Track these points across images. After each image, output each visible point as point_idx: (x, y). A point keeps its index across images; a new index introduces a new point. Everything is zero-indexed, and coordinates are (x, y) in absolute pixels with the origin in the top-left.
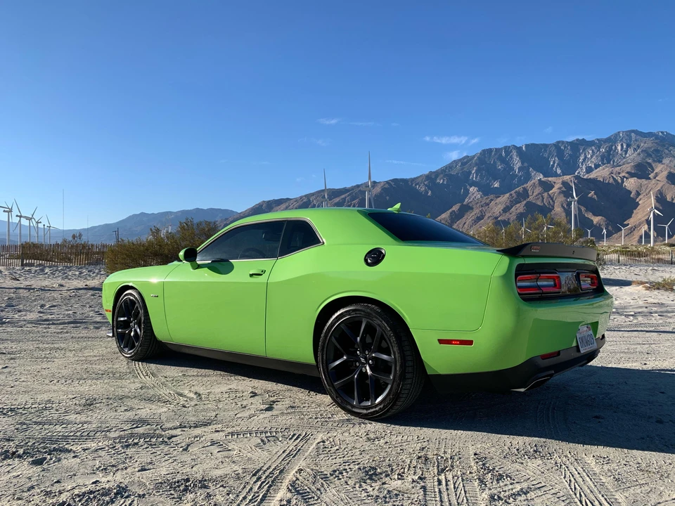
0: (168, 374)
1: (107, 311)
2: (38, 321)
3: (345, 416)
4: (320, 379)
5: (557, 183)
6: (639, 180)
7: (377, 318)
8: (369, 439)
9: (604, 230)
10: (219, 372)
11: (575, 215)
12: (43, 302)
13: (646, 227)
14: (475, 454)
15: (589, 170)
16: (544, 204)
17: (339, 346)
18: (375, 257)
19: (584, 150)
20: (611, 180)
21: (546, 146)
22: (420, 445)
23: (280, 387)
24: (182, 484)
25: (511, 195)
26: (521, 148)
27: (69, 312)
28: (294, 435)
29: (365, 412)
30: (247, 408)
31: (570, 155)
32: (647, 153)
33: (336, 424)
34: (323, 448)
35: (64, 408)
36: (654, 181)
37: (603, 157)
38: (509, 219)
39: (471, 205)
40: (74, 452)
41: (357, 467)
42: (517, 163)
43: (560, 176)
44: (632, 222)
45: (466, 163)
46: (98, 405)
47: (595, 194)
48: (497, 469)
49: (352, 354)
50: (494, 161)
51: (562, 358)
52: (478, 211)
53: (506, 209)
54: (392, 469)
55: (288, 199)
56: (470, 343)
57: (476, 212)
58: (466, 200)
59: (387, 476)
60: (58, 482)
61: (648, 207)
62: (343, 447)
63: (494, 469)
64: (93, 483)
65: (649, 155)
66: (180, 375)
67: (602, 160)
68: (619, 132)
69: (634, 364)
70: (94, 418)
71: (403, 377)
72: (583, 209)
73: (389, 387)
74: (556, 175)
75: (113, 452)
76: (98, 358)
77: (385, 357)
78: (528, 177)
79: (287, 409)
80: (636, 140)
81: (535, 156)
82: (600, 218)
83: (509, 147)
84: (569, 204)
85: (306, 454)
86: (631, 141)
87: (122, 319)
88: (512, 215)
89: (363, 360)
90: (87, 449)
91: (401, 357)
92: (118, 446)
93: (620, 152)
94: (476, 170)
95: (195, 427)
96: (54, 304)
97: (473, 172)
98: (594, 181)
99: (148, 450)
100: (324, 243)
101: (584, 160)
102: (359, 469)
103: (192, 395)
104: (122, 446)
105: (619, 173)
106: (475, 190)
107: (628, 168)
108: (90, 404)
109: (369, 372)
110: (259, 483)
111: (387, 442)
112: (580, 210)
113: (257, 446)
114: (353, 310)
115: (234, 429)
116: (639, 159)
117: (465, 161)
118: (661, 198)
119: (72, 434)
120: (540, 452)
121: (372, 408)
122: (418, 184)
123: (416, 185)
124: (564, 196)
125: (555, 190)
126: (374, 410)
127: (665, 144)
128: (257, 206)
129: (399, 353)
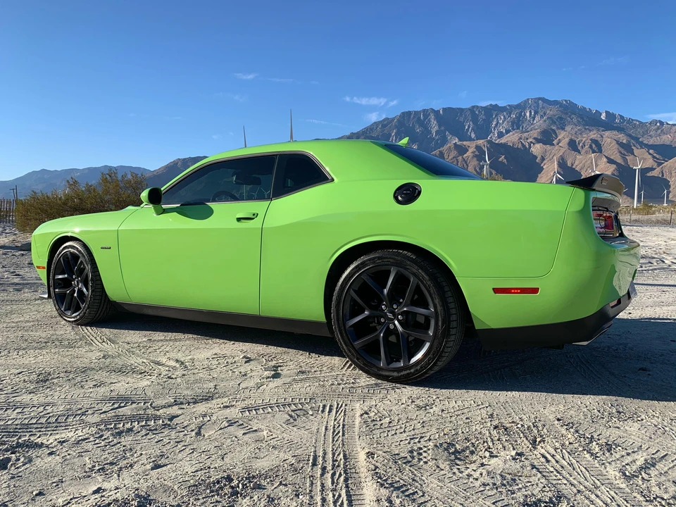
0: (128, 339)
1: (38, 267)
3: (373, 381)
5: (471, 147)
6: (544, 146)
7: (411, 266)
8: (419, 408)
10: (191, 336)
14: (558, 420)
15: (501, 135)
17: (359, 300)
18: (408, 194)
19: (496, 116)
20: (520, 146)
21: (461, 110)
22: (484, 411)
23: (272, 349)
24: (225, 485)
26: (439, 111)
28: (324, 406)
29: (395, 374)
30: (248, 376)
31: (483, 120)
32: (552, 120)
33: (365, 391)
34: (371, 424)
35: (10, 387)
36: (557, 147)
37: (513, 123)
40: (47, 447)
41: (431, 444)
42: (434, 127)
43: (474, 140)
45: (385, 126)
46: (55, 381)
47: (505, 158)
48: (596, 437)
49: (375, 308)
50: (413, 124)
51: (623, 305)
54: (473, 444)
56: (535, 291)
59: (472, 453)
60: (40, 494)
61: (551, 171)
62: (395, 419)
63: (593, 437)
64: (96, 492)
65: (554, 123)
66: (144, 339)
67: (513, 125)
68: (528, 99)
70: (59, 397)
71: (446, 333)
72: (494, 172)
73: (427, 345)
74: (470, 139)
75: (103, 443)
76: (32, 323)
77: (421, 311)
78: (444, 141)
79: (297, 374)
80: (543, 108)
81: (451, 120)
83: (428, 110)
84: (482, 168)
85: (357, 429)
86: (538, 108)
87: (60, 277)
89: (390, 316)
90: (64, 442)
91: (444, 309)
92: (107, 434)
93: (528, 118)
94: (396, 133)
95: (195, 403)
97: (393, 134)
98: (504, 146)
99: (149, 437)
100: (333, 180)
101: (496, 125)
102: (436, 446)
103: (173, 363)
104: (112, 434)
105: (527, 139)
107: (535, 134)
108: (44, 380)
109: (400, 328)
110: (328, 476)
111: (443, 411)
113: (288, 423)
114: (379, 258)
115: (246, 402)
116: (544, 126)
117: (385, 123)
118: (562, 164)
119: (34, 421)
121: (405, 370)
124: (477, 160)
125: (469, 154)
126: (408, 371)
127: (568, 112)
128: (172, 164)
129: (442, 305)
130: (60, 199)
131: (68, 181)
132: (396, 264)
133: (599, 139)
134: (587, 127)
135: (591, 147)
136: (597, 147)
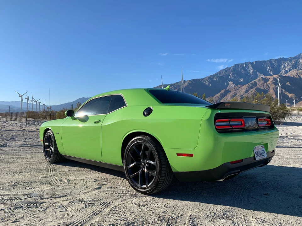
0: (62, 170)
1: (41, 140)
2: (22, 145)
3: (136, 193)
7: (148, 142)
8: (139, 206)
9: (294, 100)
10: (86, 169)
11: (280, 93)
12: (27, 137)
14: (190, 216)
15: (286, 72)
16: (265, 89)
17: (132, 158)
19: (283, 63)
21: (265, 61)
22: (164, 209)
25: (249, 85)
26: (253, 63)
27: (36, 141)
28: (104, 203)
29: (143, 190)
30: (89, 187)
31: (277, 65)
33: (127, 197)
34: (113, 210)
37: (293, 66)
38: (248, 96)
39: (230, 90)
41: (125, 222)
42: (251, 70)
43: (272, 75)
45: (227, 71)
46: (18, 186)
47: (289, 83)
48: (199, 225)
49: (138, 160)
50: (240, 69)
51: (245, 163)
52: (233, 92)
53: (247, 92)
54: (143, 224)
56: (192, 155)
57: (232, 93)
58: (227, 88)
62: (124, 210)
63: (197, 225)
66: (68, 170)
68: (300, 54)
69: (296, 165)
71: (160, 173)
72: (284, 90)
73: (154, 178)
74: (270, 75)
75: (8, 211)
77: (152, 162)
78: (257, 76)
79: (108, 188)
81: (260, 67)
82: (292, 94)
83: (247, 63)
84: (277, 88)
87: (46, 144)
88: (249, 94)
89: (143, 164)
93: (301, 63)
94: (232, 74)
95: (58, 198)
96: (31, 137)
98: (289, 77)
99: (25, 210)
100: (127, 106)
101: (284, 67)
102: (125, 223)
103: (66, 181)
104: (14, 208)
105: (301, 73)
106: (232, 83)
108: (15, 185)
109: (146, 170)
111: (147, 208)
112: (282, 91)
113: (82, 208)
114: (138, 139)
115: (76, 199)
117: (226, 70)
120: (227, 215)
121: (146, 189)
122: (205, 81)
123: (204, 82)
124: (274, 85)
125: (269, 82)
129: (159, 161)
131: (77, 104)
132: (144, 142)
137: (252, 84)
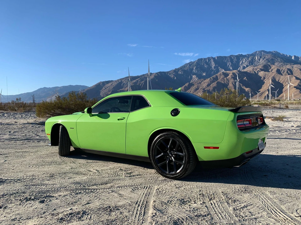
0: (80, 162)
2: (10, 139)
3: (164, 178)
4: (151, 163)
5: (231, 73)
6: (265, 72)
7: (177, 138)
8: (177, 188)
9: (250, 94)
11: (238, 87)
12: (9, 130)
13: (268, 92)
14: (222, 192)
15: (244, 68)
16: (225, 83)
17: (160, 149)
18: (175, 112)
19: (242, 59)
20: (253, 72)
21: (226, 57)
22: (198, 189)
23: (131, 166)
24: (108, 209)
25: (211, 79)
26: (215, 58)
27: (23, 135)
28: (145, 187)
29: (172, 176)
31: (236, 61)
32: (268, 60)
33: (160, 182)
34: (159, 192)
35: (41, 178)
36: (271, 73)
37: (250, 62)
38: (209, 89)
39: (193, 83)
40: (55, 197)
41: (176, 199)
42: (213, 65)
43: (231, 70)
44: (261, 90)
45: (191, 65)
46: (56, 177)
47: (246, 78)
48: (232, 198)
49: (165, 152)
50: (203, 64)
51: (254, 153)
53: (209, 85)
54: (190, 199)
55: (112, 81)
56: (218, 148)
57: (195, 86)
58: (191, 81)
59: (189, 202)
60: (54, 210)
61: (269, 84)
62: (167, 191)
63: (231, 198)
64: (70, 209)
65: (269, 62)
66: (85, 162)
67: (249, 63)
68: (257, 51)
70: (58, 182)
71: (188, 162)
72: (241, 85)
73: (183, 166)
74: (230, 70)
75: (72, 196)
76: (45, 155)
77: (181, 154)
78: (218, 71)
80: (264, 55)
81: (221, 62)
82: (248, 89)
83: (210, 57)
84: (235, 83)
85: (153, 194)
86: (261, 55)
88: (211, 88)
89: (170, 155)
90: (60, 196)
91: (188, 154)
92: (73, 194)
93: (257, 60)
95: (101, 185)
96: (15, 131)
97: (194, 69)
98: (246, 73)
99: (86, 195)
100: (151, 106)
101: (242, 63)
102: (177, 200)
103: (95, 171)
104: (75, 194)
105: (257, 69)
106: (195, 76)
107: (260, 67)
108: (52, 176)
109: (173, 160)
110: (140, 207)
111: (184, 189)
112: (240, 85)
113: (131, 192)
114: (166, 134)
115: (119, 185)
116: (265, 63)
117: (191, 64)
118: (274, 80)
119: (50, 189)
120: (247, 190)
121: (175, 175)
123: (169, 75)
124: (233, 79)
125: (229, 77)
126: (176, 175)
127: (276, 57)
128: (98, 84)
129: (187, 152)
130: (53, 104)
132: (172, 137)
133: (291, 69)
134: (285, 63)
135: (287, 72)
136: (290, 72)
137: (214, 78)
